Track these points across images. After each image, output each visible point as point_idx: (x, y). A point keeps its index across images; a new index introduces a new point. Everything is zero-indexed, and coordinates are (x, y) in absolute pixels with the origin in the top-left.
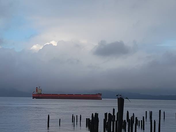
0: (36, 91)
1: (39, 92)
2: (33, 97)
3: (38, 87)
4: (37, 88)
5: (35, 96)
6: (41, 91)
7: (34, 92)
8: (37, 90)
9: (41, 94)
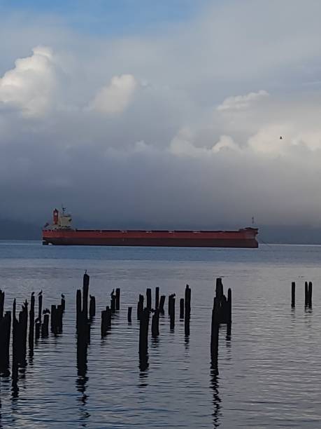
0: (54, 222)
1: (63, 223)
2: (44, 239)
3: (60, 210)
4: (56, 211)
5: (51, 237)
6: (70, 220)
7: (47, 225)
8: (56, 218)
9: (68, 229)
